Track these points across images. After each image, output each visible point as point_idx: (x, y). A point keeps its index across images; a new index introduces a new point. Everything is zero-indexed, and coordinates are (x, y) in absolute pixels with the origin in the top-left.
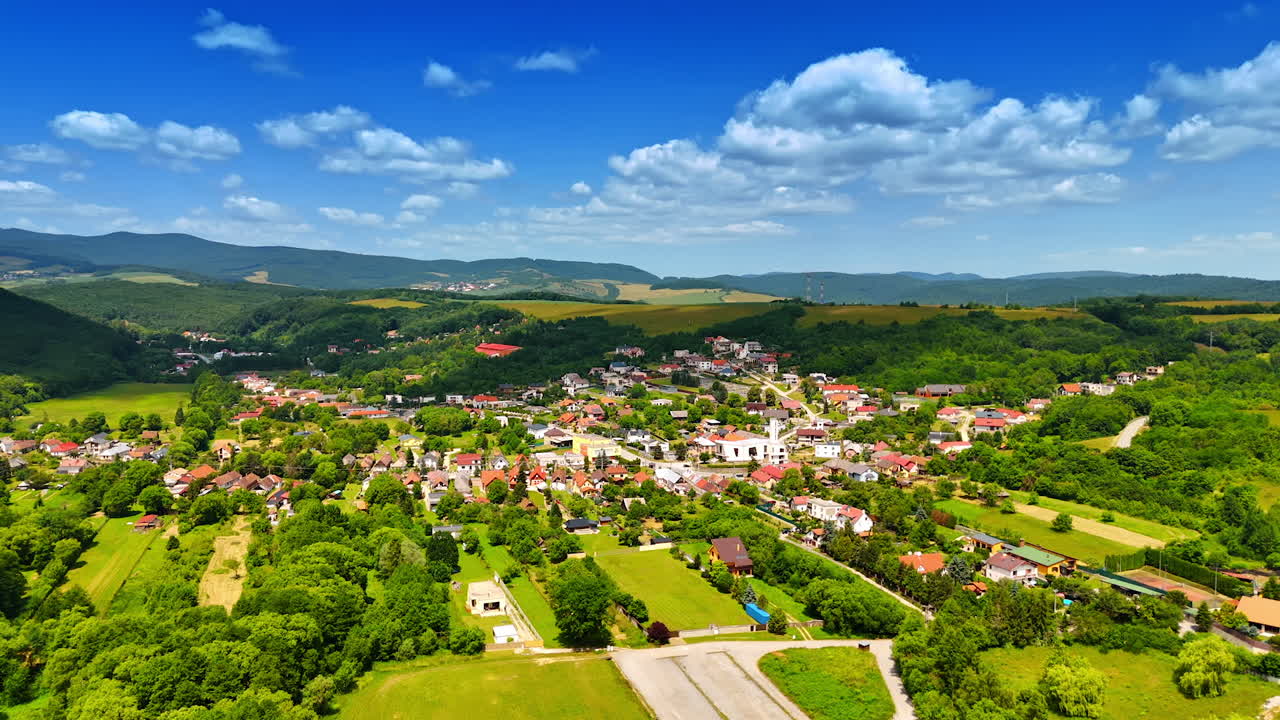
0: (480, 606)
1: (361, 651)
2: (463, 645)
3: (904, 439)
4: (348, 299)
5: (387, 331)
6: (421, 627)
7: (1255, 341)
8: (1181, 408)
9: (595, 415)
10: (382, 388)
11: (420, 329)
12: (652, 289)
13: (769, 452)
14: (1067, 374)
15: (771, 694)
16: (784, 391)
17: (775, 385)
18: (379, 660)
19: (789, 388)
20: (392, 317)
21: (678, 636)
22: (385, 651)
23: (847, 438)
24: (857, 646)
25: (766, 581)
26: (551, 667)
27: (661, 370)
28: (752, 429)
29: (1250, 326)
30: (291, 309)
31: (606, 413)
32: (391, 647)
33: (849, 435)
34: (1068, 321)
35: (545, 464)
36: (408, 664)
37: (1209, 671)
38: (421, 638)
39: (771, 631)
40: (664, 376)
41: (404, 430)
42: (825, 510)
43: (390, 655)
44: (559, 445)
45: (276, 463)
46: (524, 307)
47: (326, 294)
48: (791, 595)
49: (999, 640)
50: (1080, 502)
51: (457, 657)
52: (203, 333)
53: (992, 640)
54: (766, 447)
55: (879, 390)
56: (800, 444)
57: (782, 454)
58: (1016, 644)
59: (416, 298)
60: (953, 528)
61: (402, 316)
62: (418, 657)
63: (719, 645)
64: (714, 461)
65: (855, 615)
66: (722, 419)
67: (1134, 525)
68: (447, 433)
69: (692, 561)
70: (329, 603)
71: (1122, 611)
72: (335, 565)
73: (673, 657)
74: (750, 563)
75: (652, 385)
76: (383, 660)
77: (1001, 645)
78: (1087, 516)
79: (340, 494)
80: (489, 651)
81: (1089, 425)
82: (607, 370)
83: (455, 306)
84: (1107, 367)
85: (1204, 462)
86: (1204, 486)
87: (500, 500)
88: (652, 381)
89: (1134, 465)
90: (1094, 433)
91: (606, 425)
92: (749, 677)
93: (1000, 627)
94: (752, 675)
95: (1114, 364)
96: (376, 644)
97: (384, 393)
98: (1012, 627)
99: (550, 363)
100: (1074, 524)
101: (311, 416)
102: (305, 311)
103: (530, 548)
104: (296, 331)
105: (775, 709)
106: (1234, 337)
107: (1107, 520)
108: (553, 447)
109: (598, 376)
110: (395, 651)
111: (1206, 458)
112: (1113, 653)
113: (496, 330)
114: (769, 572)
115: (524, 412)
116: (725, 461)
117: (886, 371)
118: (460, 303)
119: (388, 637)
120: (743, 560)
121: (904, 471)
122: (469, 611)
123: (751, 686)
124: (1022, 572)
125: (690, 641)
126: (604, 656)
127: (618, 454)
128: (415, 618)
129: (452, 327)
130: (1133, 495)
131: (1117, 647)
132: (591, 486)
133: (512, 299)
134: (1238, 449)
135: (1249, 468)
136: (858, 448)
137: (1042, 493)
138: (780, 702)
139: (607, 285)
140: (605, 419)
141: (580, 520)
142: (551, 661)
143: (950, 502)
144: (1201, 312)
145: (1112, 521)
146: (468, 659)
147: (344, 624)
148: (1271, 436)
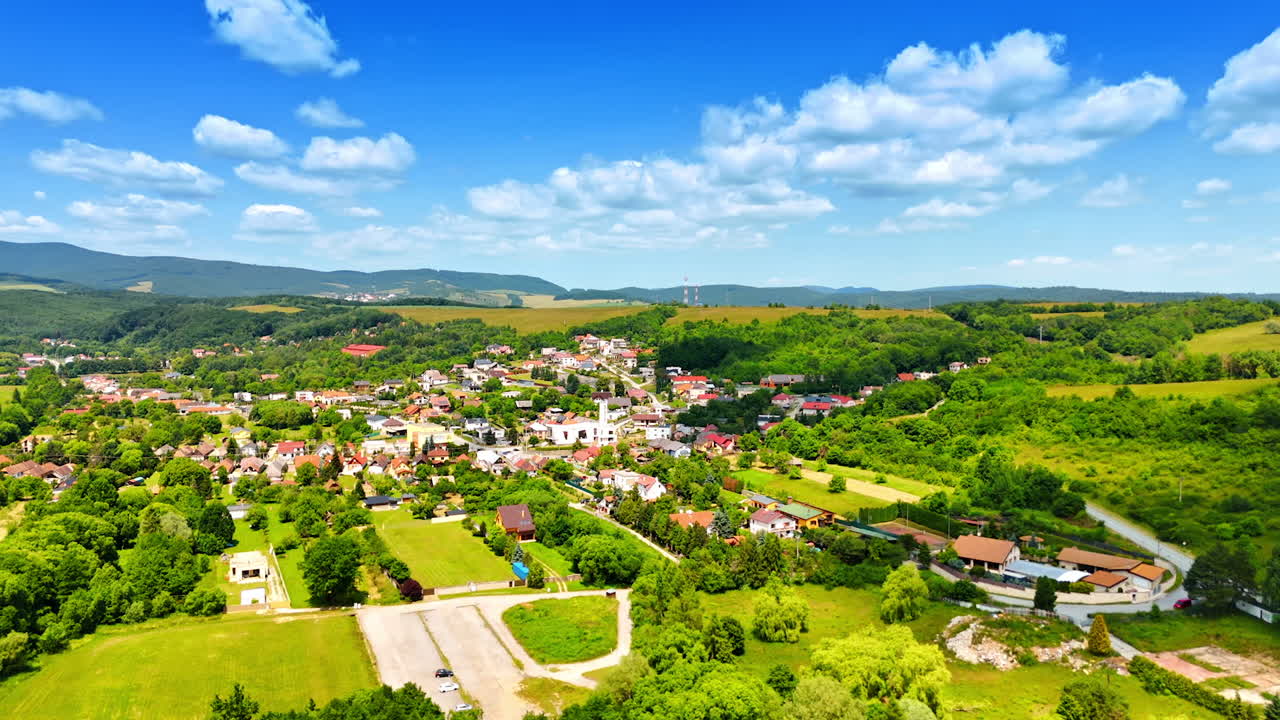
0: (239, 573)
1: (79, 612)
2: (200, 607)
3: (735, 422)
4: (229, 305)
5: (262, 336)
6: (156, 590)
7: (1080, 334)
8: (976, 385)
9: (441, 407)
10: (232, 387)
11: (292, 333)
12: (555, 299)
13: (599, 435)
14: (907, 365)
15: (503, 638)
16: (639, 383)
17: (631, 378)
18: (104, 624)
19: (644, 381)
20: (268, 322)
21: (433, 593)
22: (111, 614)
23: (679, 422)
24: (605, 595)
25: (545, 544)
26: (288, 625)
27: (524, 367)
28: (592, 415)
29: (1076, 322)
30: (162, 315)
31: (453, 404)
32: (117, 610)
33: (684, 420)
34: (918, 319)
35: (372, 452)
36: (136, 626)
37: (904, 597)
38: (154, 601)
39: (529, 586)
40: (526, 371)
41: (237, 422)
42: (624, 480)
43: (117, 618)
44: (394, 434)
45: (79, 452)
46: (406, 313)
47: (206, 301)
48: (563, 555)
49: (736, 582)
50: (864, 468)
51: (192, 619)
52: (63, 340)
53: (728, 583)
54: (595, 429)
55: (725, 381)
56: (635, 429)
57: (611, 436)
58: (753, 587)
59: (297, 303)
60: (740, 493)
61: (277, 320)
62: (150, 620)
63: (471, 600)
64: (544, 445)
65: (607, 565)
66: (565, 407)
67: (902, 485)
68: (284, 426)
69: (478, 529)
70: (50, 566)
71: (855, 553)
72: (75, 534)
73: (419, 612)
74: (533, 527)
75: (510, 380)
76: (108, 623)
77: (738, 587)
78: (863, 479)
79: (142, 481)
80: (230, 612)
81: (898, 404)
82: (471, 366)
83: (335, 311)
84: (943, 357)
85: (981, 430)
86: (971, 450)
87: (307, 482)
88: (513, 376)
89: (917, 433)
90: (902, 412)
91: (450, 416)
92: (487, 625)
93: (737, 570)
94: (492, 623)
95: (949, 355)
96: (102, 605)
97: (232, 392)
98: (749, 570)
99: (414, 362)
100: (847, 485)
101: (144, 413)
102: (177, 316)
103: (312, 522)
104: (164, 336)
105: (501, 650)
106: (1062, 332)
107: (881, 481)
108: (389, 436)
109: (460, 373)
110: (123, 614)
111: (981, 426)
112: (836, 590)
113: (372, 332)
114: (549, 535)
115: (371, 406)
116: (554, 444)
117: (735, 364)
118: (341, 309)
119: (113, 598)
120: (526, 524)
121: (718, 447)
122: (227, 579)
123: (487, 634)
124: (780, 524)
125: (442, 597)
126: (350, 613)
127: (450, 441)
128: (149, 581)
129: (327, 331)
130: (911, 459)
131: (841, 584)
132: (407, 469)
133: (398, 305)
134: (1011, 417)
135: (1018, 433)
136: (688, 431)
137: (831, 462)
138: (507, 644)
139: (510, 296)
140: (452, 410)
141: (384, 496)
142: (291, 619)
143: (749, 472)
144: (1042, 311)
145: (883, 482)
146: (202, 621)
147: (67, 586)
148: (1040, 405)
